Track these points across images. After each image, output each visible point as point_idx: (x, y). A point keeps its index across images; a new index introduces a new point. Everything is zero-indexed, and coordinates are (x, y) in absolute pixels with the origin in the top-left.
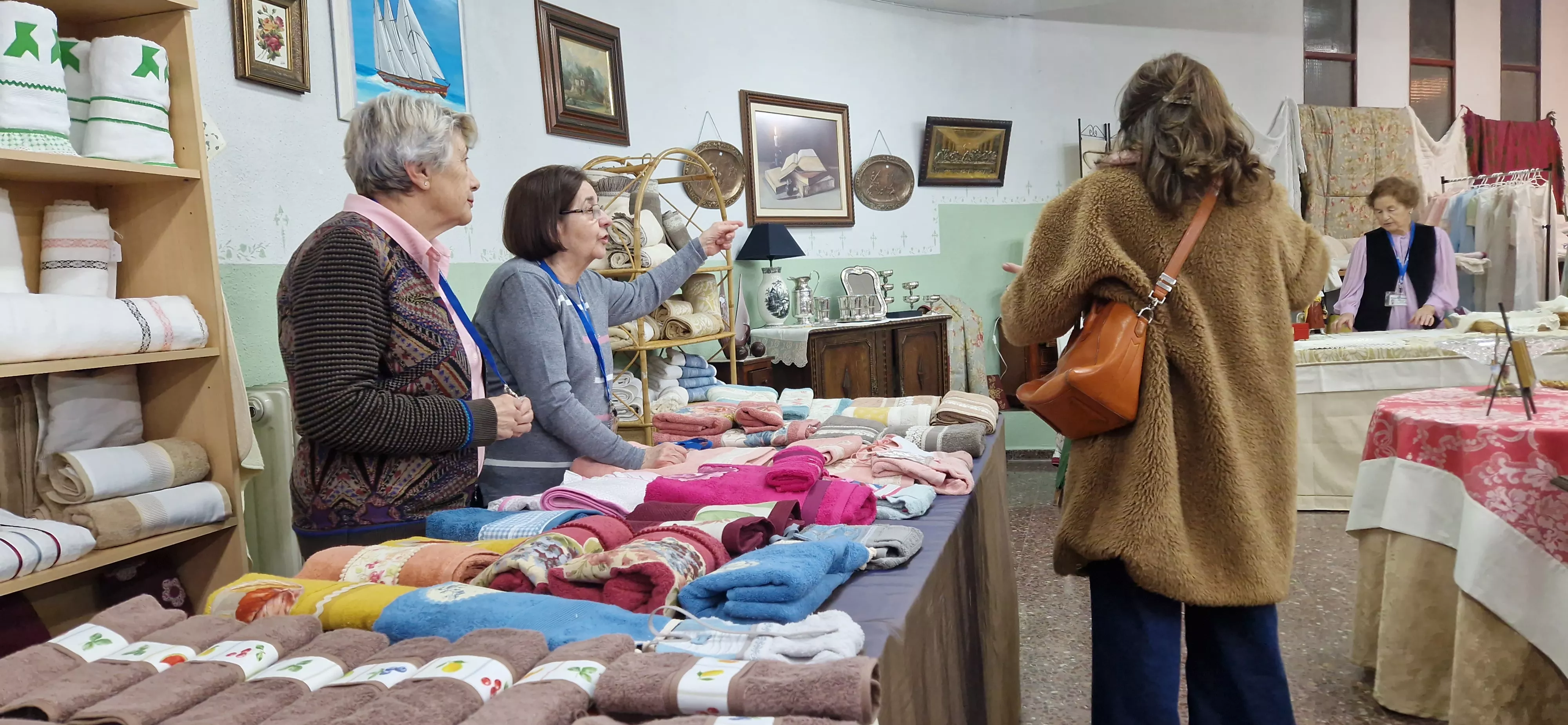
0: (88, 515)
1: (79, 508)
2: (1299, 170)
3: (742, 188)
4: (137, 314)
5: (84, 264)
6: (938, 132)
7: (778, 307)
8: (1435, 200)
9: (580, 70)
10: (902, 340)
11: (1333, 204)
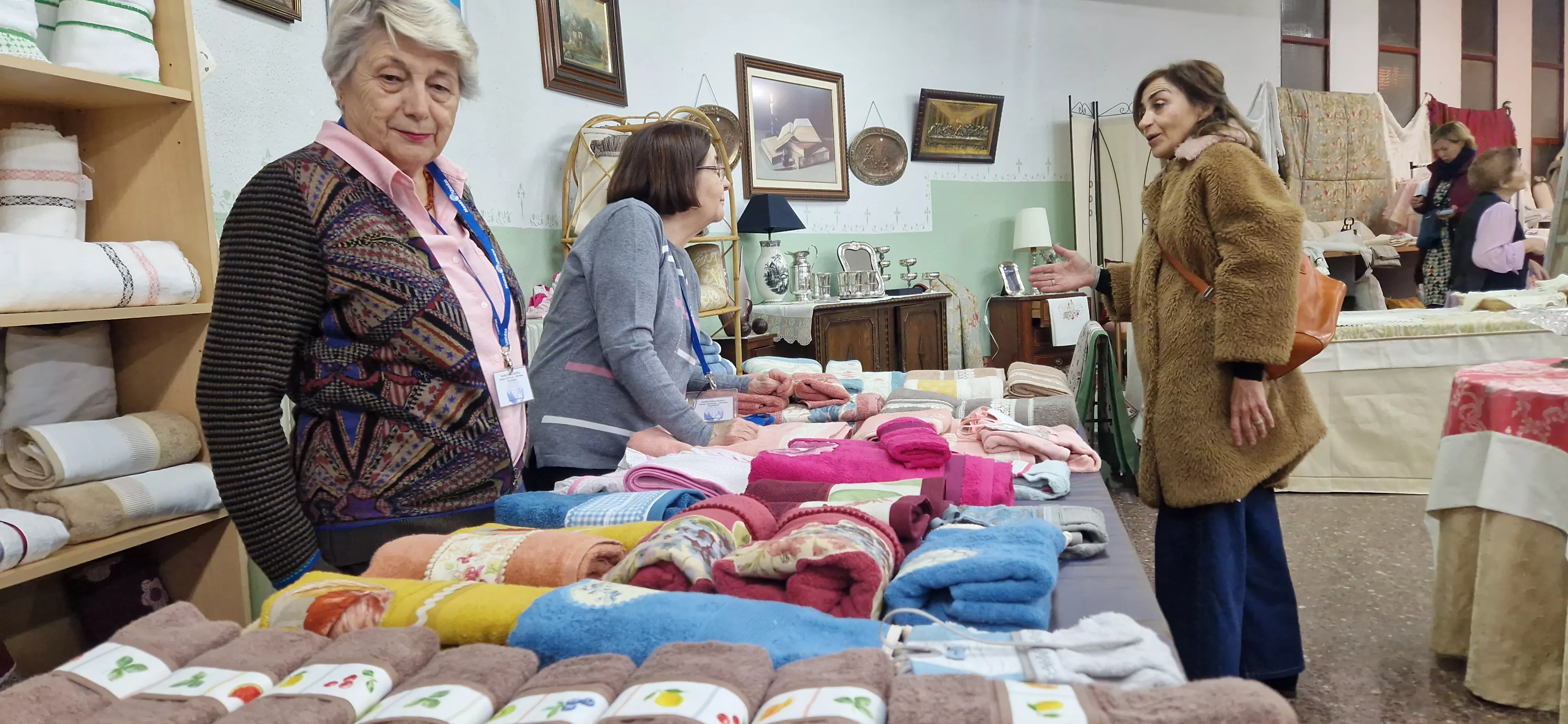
0: (58, 503)
1: (46, 494)
2: (1278, 153)
3: (738, 157)
4: (116, 261)
5: (48, 201)
6: (932, 105)
7: (777, 283)
8: (1405, 185)
9: (578, 22)
10: (904, 318)
11: (1308, 187)
